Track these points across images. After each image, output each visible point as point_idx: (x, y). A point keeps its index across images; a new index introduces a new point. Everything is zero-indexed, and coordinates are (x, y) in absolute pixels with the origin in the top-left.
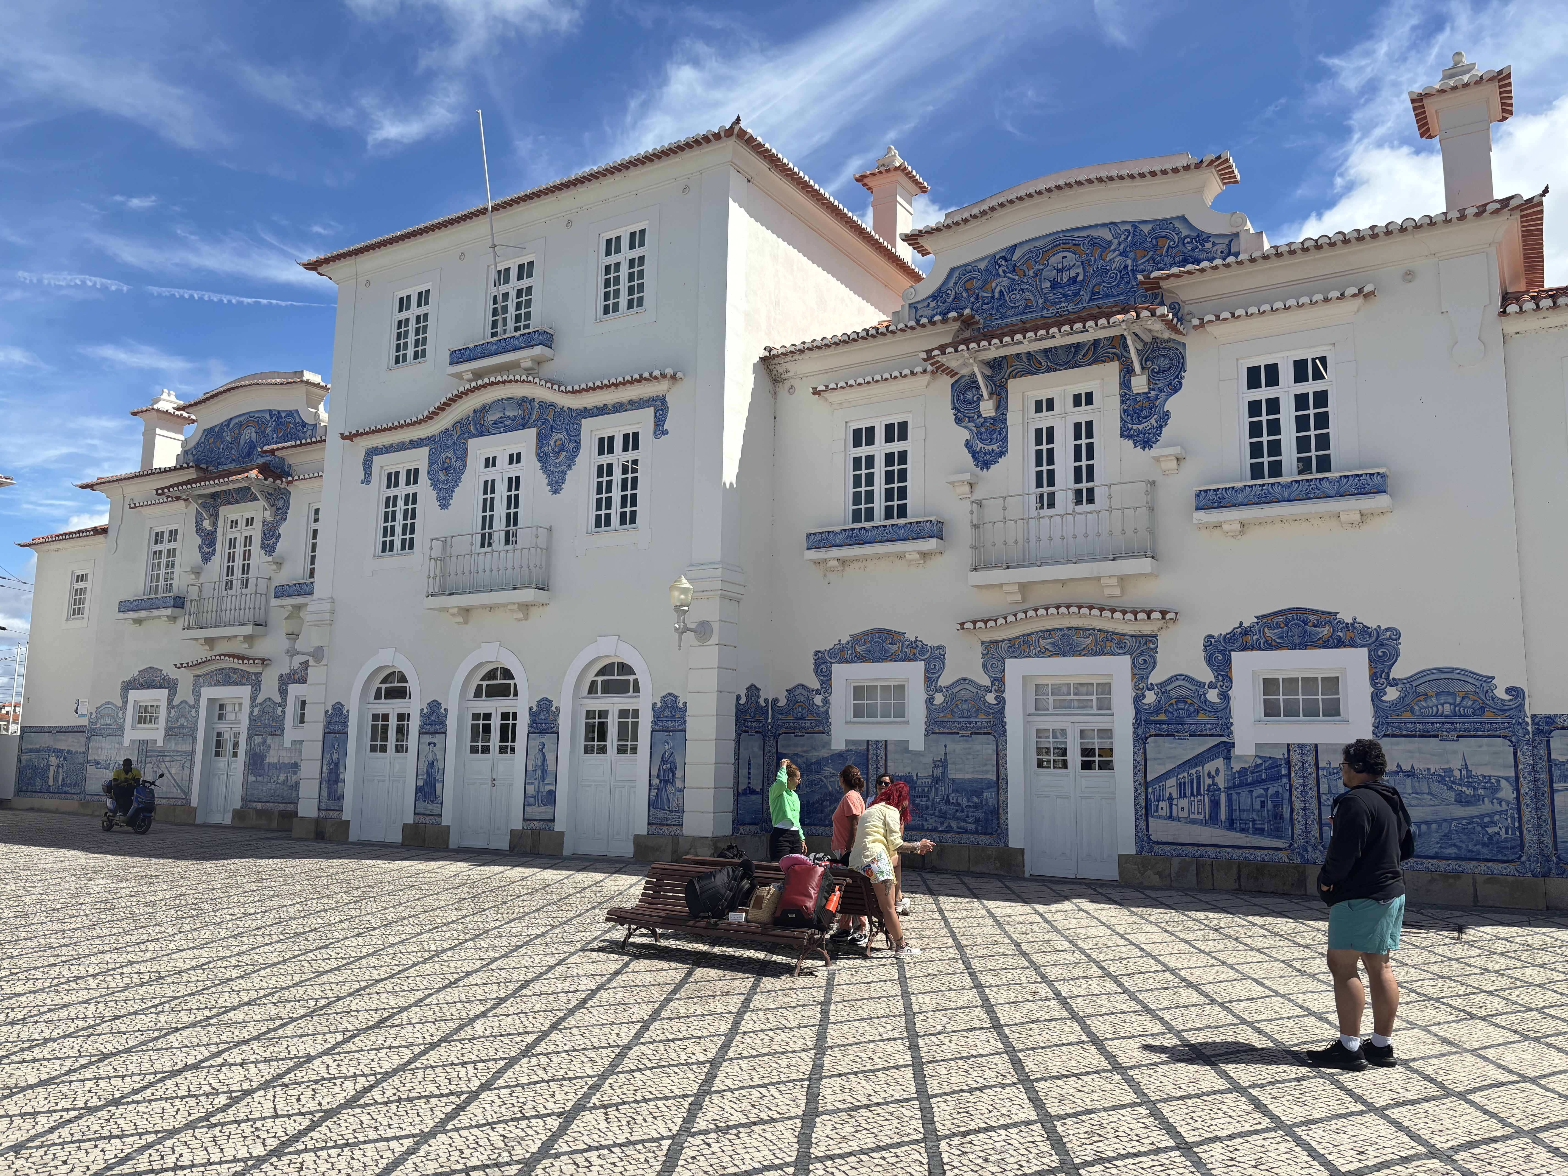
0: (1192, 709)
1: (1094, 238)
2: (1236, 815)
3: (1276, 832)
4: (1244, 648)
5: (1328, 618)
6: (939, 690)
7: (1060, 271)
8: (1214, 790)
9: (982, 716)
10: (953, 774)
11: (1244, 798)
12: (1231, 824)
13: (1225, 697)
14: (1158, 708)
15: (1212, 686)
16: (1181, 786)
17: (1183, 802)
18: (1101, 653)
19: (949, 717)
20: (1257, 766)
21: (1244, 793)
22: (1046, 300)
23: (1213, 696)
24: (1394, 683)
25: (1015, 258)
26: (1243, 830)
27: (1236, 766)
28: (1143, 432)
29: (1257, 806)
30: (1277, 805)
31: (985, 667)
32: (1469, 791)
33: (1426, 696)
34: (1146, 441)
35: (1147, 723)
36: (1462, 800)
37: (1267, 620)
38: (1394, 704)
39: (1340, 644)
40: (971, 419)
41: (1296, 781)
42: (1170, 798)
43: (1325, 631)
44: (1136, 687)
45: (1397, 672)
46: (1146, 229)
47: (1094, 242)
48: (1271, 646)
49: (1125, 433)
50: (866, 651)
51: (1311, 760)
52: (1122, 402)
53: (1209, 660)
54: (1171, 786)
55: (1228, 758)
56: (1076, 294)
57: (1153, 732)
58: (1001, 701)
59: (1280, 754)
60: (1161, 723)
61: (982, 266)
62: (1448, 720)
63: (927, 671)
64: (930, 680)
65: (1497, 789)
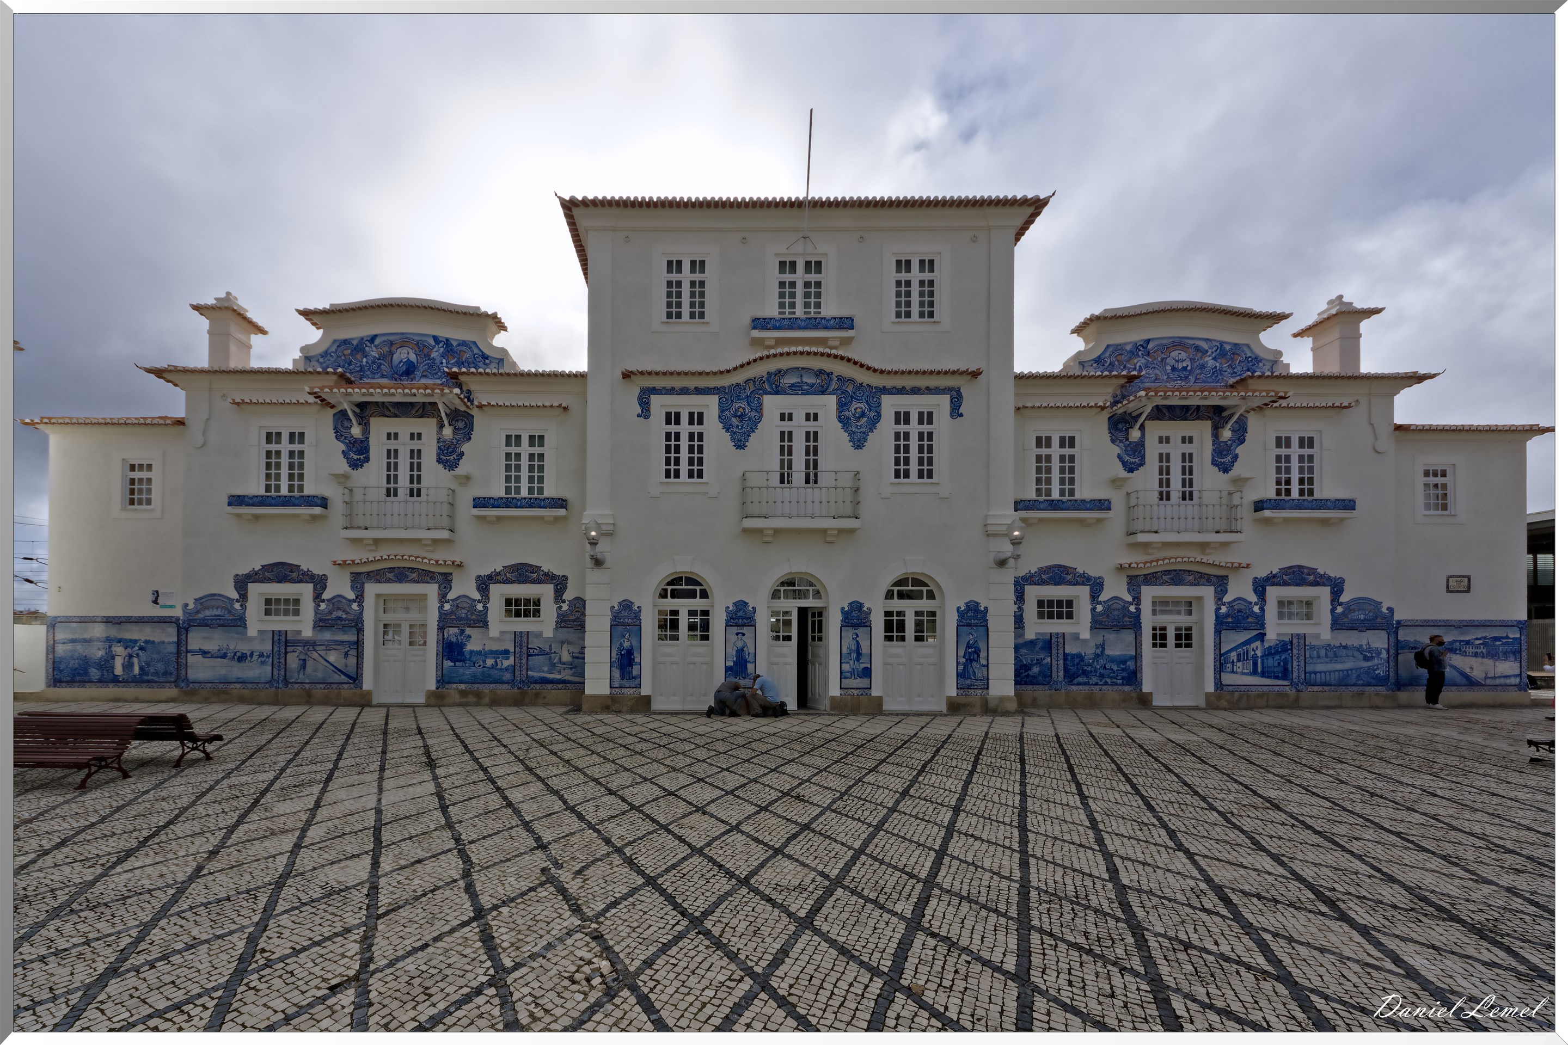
0: (1245, 616)
1: (1197, 346)
2: (1266, 670)
3: (1285, 677)
4: (1273, 584)
5: (1313, 571)
6: (1099, 603)
7: (1177, 361)
8: (1255, 659)
9: (1127, 619)
10: (1108, 652)
11: (1270, 661)
12: (1263, 675)
13: (1262, 609)
14: (1227, 615)
15: (1256, 604)
16: (1239, 655)
17: (1239, 664)
18: (1197, 584)
19: (1107, 619)
20: (1277, 645)
21: (1270, 659)
22: (1168, 376)
23: (1256, 609)
24: (1340, 604)
25: (1150, 346)
26: (1268, 677)
27: (1266, 645)
28: (1223, 463)
29: (1276, 665)
30: (1286, 664)
31: (1129, 591)
32: (1369, 655)
33: (1354, 611)
34: (1225, 469)
35: (1222, 623)
36: (1366, 659)
37: (1284, 571)
38: (1340, 614)
39: (1318, 585)
40: (1122, 441)
41: (1295, 652)
42: (1233, 662)
43: (1311, 578)
44: (1216, 603)
45: (1343, 599)
46: (1228, 347)
47: (1198, 349)
48: (1286, 584)
49: (1214, 463)
50: (1049, 579)
51: (1301, 642)
52: (1213, 445)
53: (1255, 591)
54: (1233, 656)
55: (1262, 641)
56: (1186, 377)
57: (1224, 628)
58: (1138, 610)
59: (1287, 639)
60: (1229, 623)
61: (1128, 348)
62: (1362, 622)
63: (1091, 592)
64: (1094, 597)
65: (1379, 653)
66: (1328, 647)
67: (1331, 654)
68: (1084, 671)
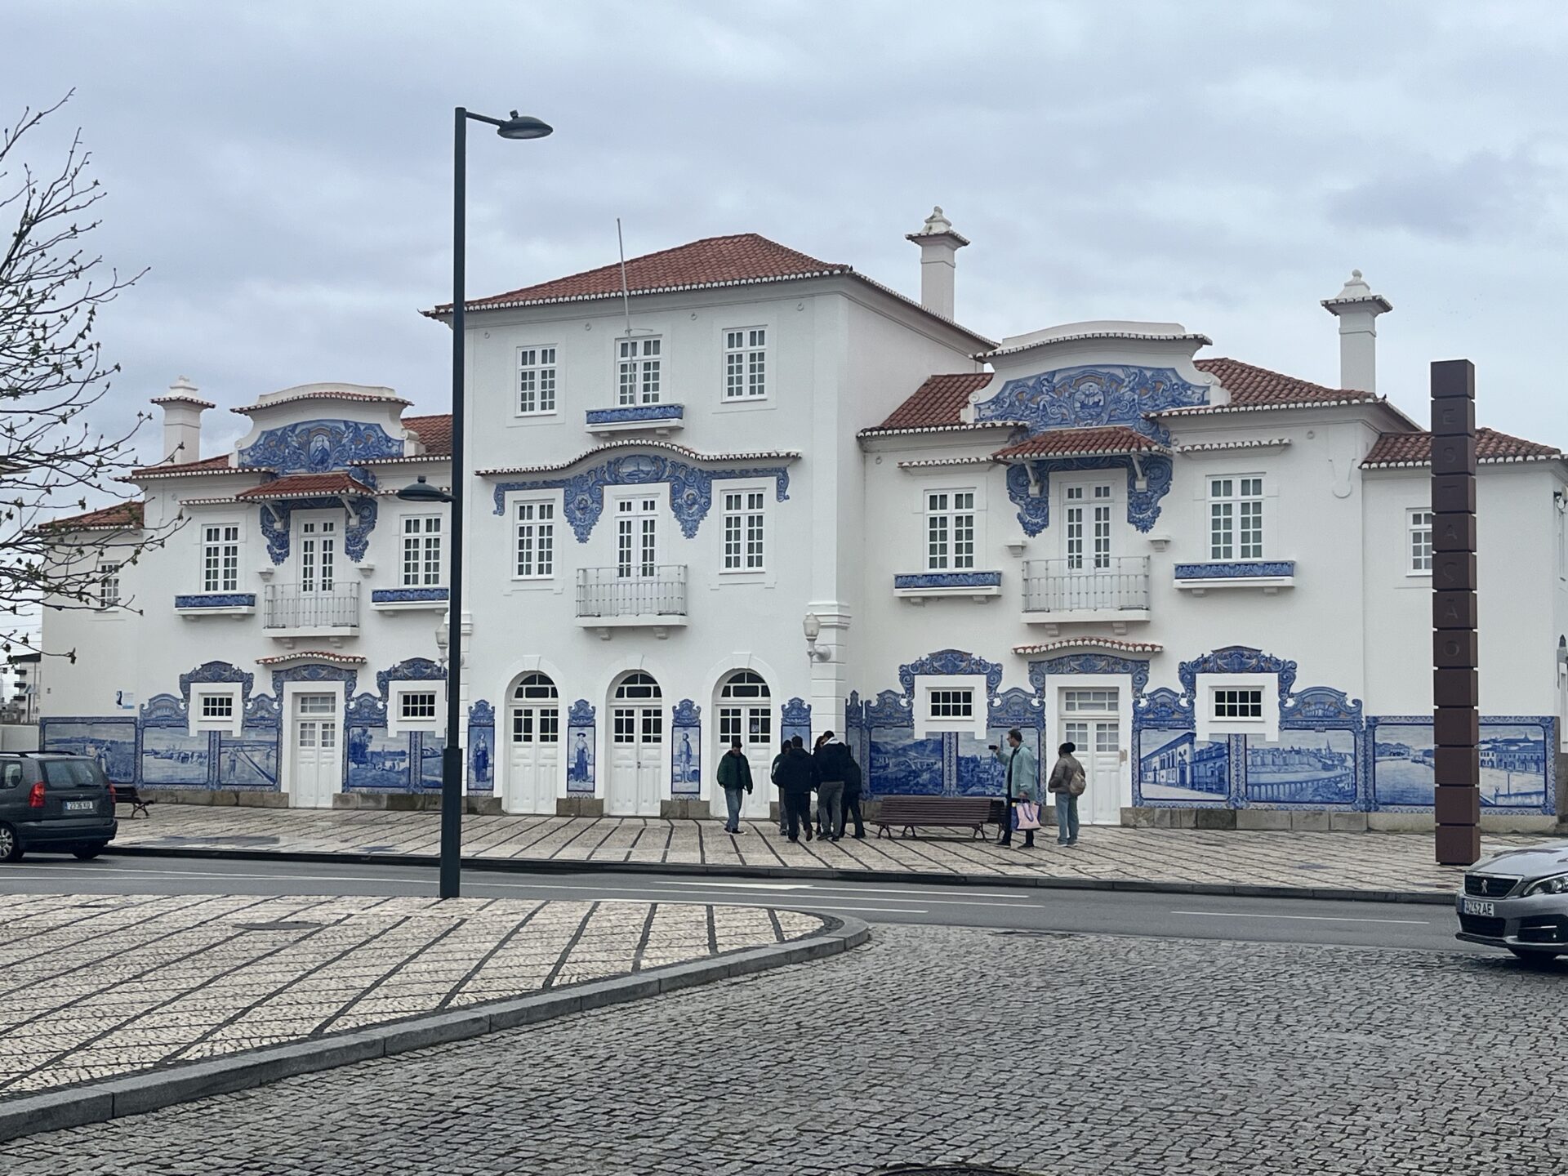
0: (1170, 711)
1: (1113, 375)
2: (1196, 780)
3: (1220, 790)
4: (1204, 671)
5: (1255, 653)
6: (997, 696)
7: (1087, 396)
8: (1183, 763)
9: (1028, 715)
11: (1201, 769)
12: (1193, 786)
13: (1191, 703)
14: (1148, 711)
15: (1183, 696)
16: (1162, 761)
17: (1163, 772)
18: (1112, 672)
19: (1005, 715)
20: (1210, 748)
21: (1201, 765)
22: (1077, 416)
23: (1183, 702)
24: (1292, 696)
25: (1055, 380)
26: (1200, 790)
27: (1197, 749)
28: (1143, 520)
29: (1209, 774)
30: (1221, 773)
31: (1031, 680)
32: (1330, 762)
33: (1309, 704)
34: (1145, 527)
35: (1141, 720)
36: (1326, 768)
37: (1219, 654)
38: (1291, 709)
39: (1262, 670)
40: (1021, 498)
41: (1233, 758)
42: (1155, 770)
43: (1254, 662)
44: (1135, 696)
45: (1294, 689)
46: (1149, 374)
47: (1113, 378)
48: (1221, 670)
49: (1131, 520)
50: (942, 666)
51: (1242, 744)
52: (1129, 498)
53: (1182, 679)
54: (1156, 762)
55: (1192, 743)
56: (1098, 415)
57: (1145, 726)
58: (1042, 704)
59: (1224, 740)
60: (1150, 720)
61: (1030, 383)
62: (1320, 719)
63: (988, 682)
64: (991, 689)
66: (1275, 751)
67: (1279, 761)
68: (980, 779)
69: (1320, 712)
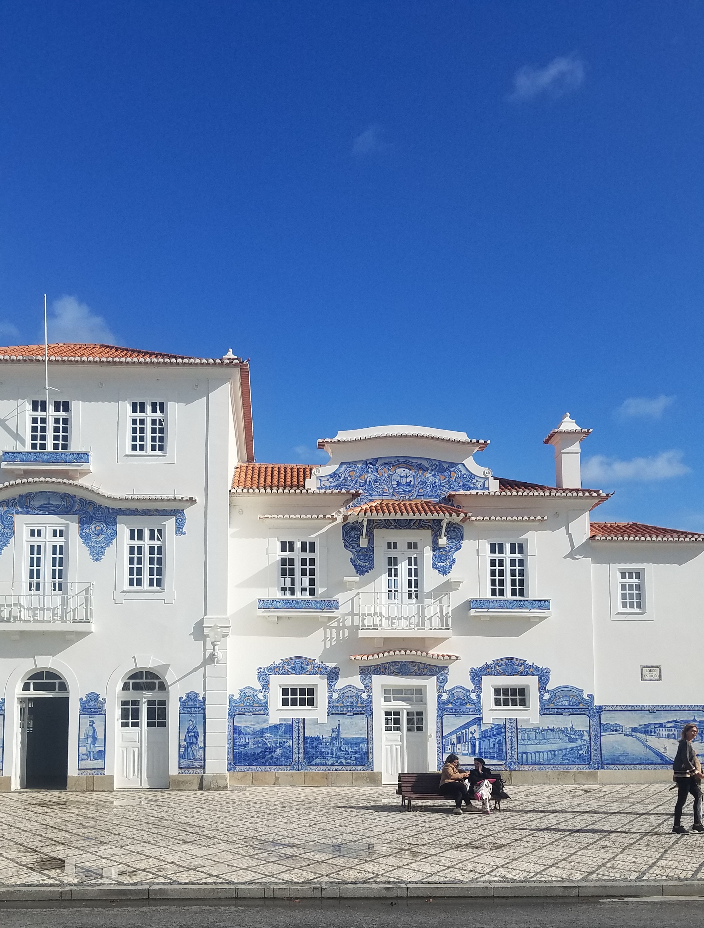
0: (464, 702)
1: (420, 464)
2: (483, 750)
3: (500, 757)
4: (487, 674)
5: (523, 662)
6: (336, 691)
7: (402, 477)
8: (473, 739)
9: (359, 705)
10: (342, 736)
11: (487, 744)
13: (479, 696)
14: (448, 702)
15: (473, 691)
16: (459, 738)
17: (459, 746)
18: (421, 674)
19: (342, 705)
20: (492, 728)
21: (486, 740)
22: (394, 491)
23: (473, 696)
24: (547, 692)
25: (377, 465)
27: (483, 729)
28: (442, 566)
29: (492, 746)
30: (500, 745)
31: (361, 679)
32: (573, 737)
33: (559, 697)
34: (444, 571)
35: (443, 709)
36: (571, 740)
37: (497, 662)
38: (547, 701)
39: (527, 674)
40: (354, 547)
41: (508, 734)
42: (454, 744)
43: (522, 668)
44: (438, 690)
45: (548, 687)
46: (446, 466)
47: (420, 467)
48: (498, 674)
49: (435, 567)
50: (291, 669)
51: (514, 725)
52: (433, 551)
53: (472, 679)
54: (454, 738)
55: (480, 725)
56: (410, 491)
57: (446, 713)
58: (370, 697)
59: (501, 723)
60: (449, 708)
61: (360, 465)
62: (566, 707)
63: (328, 681)
64: (330, 686)
65: (583, 736)
66: (537, 730)
68: (322, 754)
69: (567, 703)
